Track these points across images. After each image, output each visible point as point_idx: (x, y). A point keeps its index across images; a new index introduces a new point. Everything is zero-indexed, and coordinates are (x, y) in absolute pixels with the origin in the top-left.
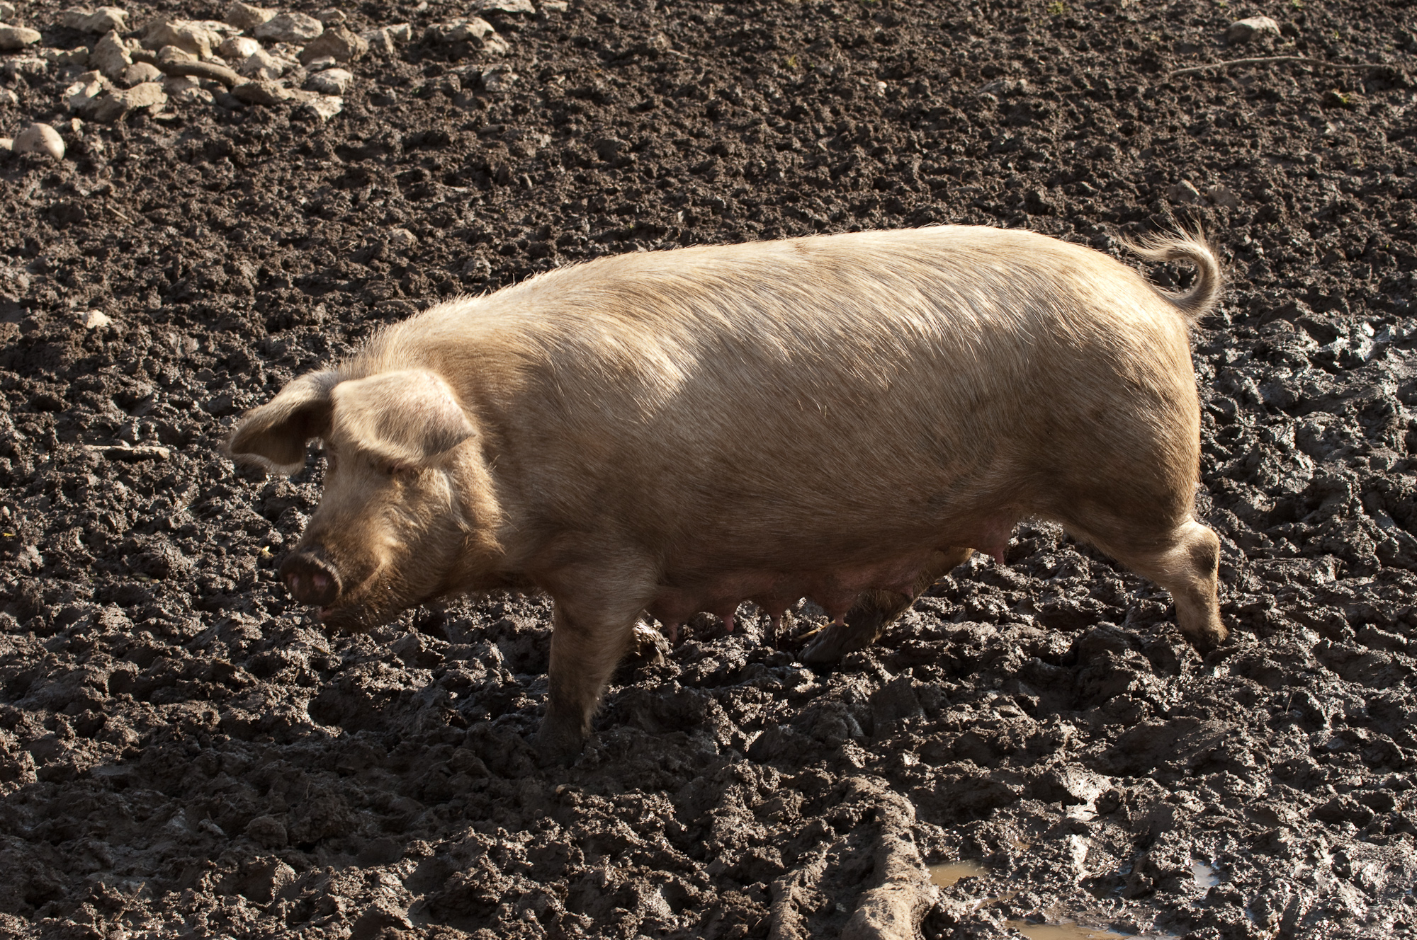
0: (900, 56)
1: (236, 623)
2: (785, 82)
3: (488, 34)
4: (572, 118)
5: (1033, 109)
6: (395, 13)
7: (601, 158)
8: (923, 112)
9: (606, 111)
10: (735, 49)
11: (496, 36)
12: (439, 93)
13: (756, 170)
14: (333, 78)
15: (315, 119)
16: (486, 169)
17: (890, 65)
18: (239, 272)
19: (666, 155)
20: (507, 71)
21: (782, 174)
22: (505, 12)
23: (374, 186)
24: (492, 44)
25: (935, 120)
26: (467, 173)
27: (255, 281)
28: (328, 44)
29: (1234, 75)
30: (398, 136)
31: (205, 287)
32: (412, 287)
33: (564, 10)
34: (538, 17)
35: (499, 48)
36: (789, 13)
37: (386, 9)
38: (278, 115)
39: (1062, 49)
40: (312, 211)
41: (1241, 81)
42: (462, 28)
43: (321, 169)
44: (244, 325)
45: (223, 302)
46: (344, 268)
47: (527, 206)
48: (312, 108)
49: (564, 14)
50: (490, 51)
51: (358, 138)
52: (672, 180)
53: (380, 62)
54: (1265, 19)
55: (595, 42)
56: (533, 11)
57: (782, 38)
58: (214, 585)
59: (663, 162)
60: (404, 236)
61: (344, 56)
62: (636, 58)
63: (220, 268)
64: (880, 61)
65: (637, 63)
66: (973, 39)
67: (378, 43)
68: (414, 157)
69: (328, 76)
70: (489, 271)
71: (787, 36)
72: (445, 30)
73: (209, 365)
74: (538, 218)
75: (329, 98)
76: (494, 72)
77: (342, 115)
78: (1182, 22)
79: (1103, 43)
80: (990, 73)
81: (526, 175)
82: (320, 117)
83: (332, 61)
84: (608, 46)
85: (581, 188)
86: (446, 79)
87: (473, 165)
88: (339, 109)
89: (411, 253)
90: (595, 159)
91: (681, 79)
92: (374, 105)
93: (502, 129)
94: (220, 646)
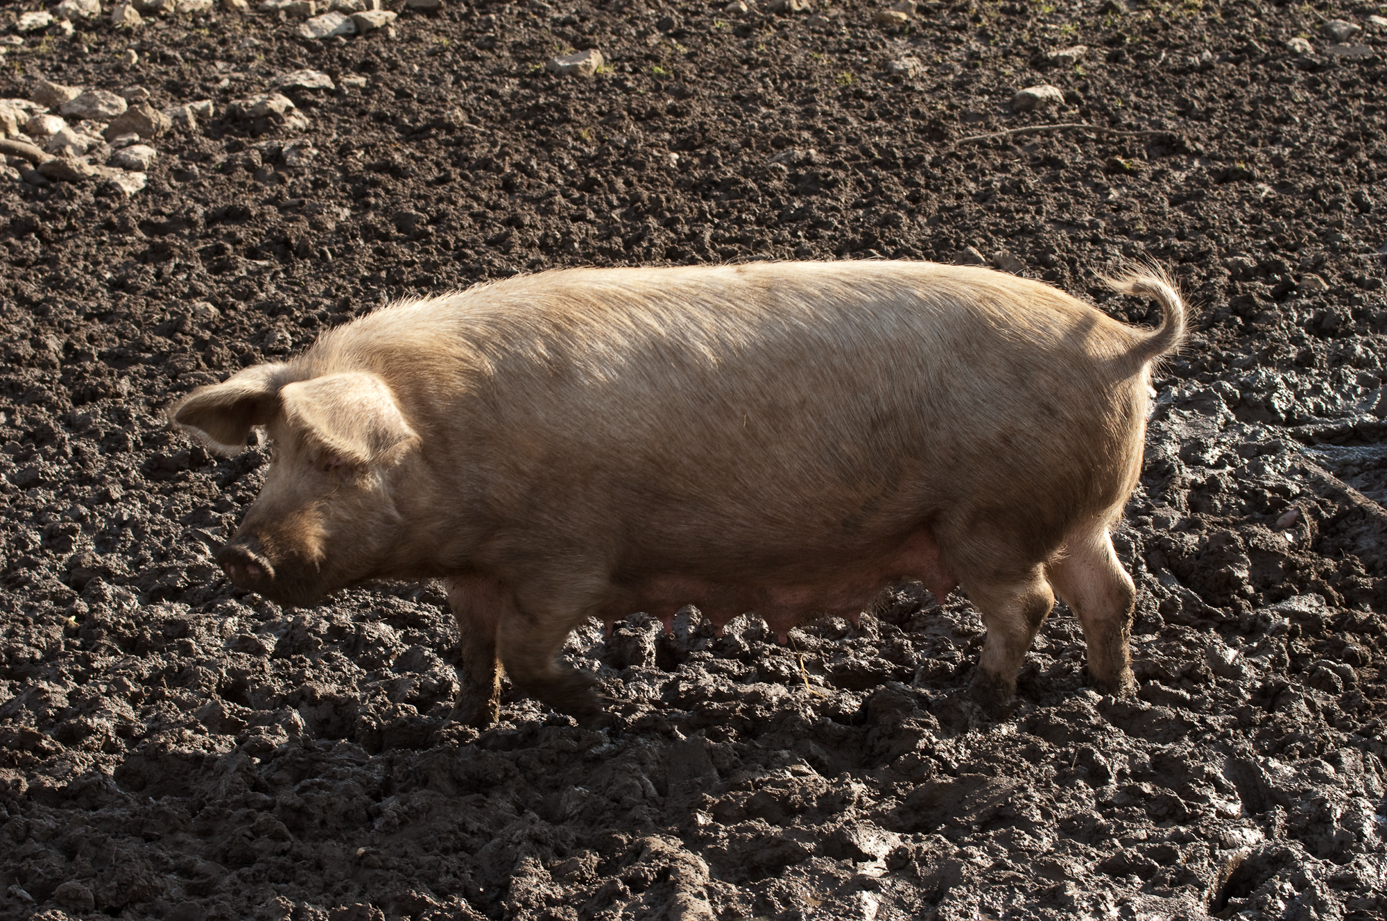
0: (691, 127)
1: (43, 691)
3: (288, 110)
4: (371, 191)
5: (822, 179)
6: (198, 90)
7: (399, 231)
8: (715, 183)
9: (404, 184)
10: (530, 123)
11: (296, 112)
12: (241, 169)
13: (550, 241)
14: (137, 154)
15: (119, 194)
16: (287, 242)
17: (682, 136)
18: (45, 346)
19: (462, 227)
20: (308, 146)
21: (576, 245)
22: (305, 88)
23: (178, 260)
24: (292, 119)
25: (726, 190)
26: (268, 247)
27: (61, 355)
28: (132, 121)
29: (1019, 143)
30: (200, 210)
31: (12, 361)
32: (215, 359)
33: (363, 85)
34: (337, 93)
35: (299, 124)
36: (583, 87)
37: (188, 86)
38: (83, 192)
39: (850, 119)
40: (117, 286)
41: (1026, 149)
42: (263, 104)
43: (125, 244)
44: (50, 398)
45: (30, 376)
46: (147, 341)
47: (327, 278)
48: (117, 184)
49: (362, 89)
50: (290, 126)
51: (162, 214)
52: (469, 252)
53: (183, 138)
54: (1049, 87)
55: (394, 117)
56: (333, 87)
57: (576, 111)
58: (21, 655)
59: (460, 234)
60: (207, 309)
61: (147, 132)
62: (434, 132)
63: (26, 343)
64: (671, 133)
65: (435, 137)
66: (764, 110)
67: (181, 119)
68: (216, 231)
69: (132, 152)
70: (290, 343)
71: (581, 109)
72: (246, 106)
73: (16, 438)
74: (337, 290)
75: (133, 174)
76: (294, 147)
77: (146, 191)
78: (968, 92)
79: (890, 113)
80: (780, 143)
81: (326, 248)
82: (124, 193)
83: (136, 138)
84: (406, 121)
85: (380, 260)
86: (248, 154)
87: (274, 239)
88: (143, 185)
89: (213, 326)
90: (394, 231)
91: (478, 152)
92: (177, 180)
93: (302, 203)
94: (28, 715)
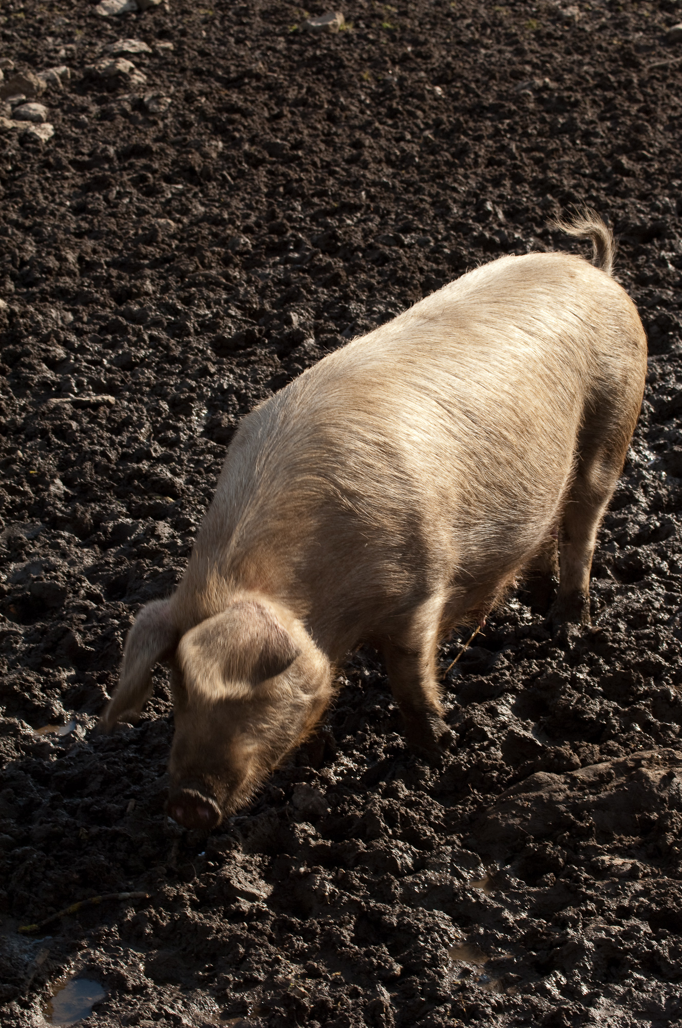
0: (439, 66)
2: (369, 91)
3: (131, 70)
4: (230, 127)
5: (567, 100)
7: (271, 156)
9: (253, 121)
11: (137, 72)
12: (119, 116)
13: (393, 158)
14: (35, 110)
15: (37, 141)
16: (192, 170)
17: (435, 74)
18: (66, 260)
20: (163, 97)
23: (118, 188)
24: (135, 77)
26: (178, 174)
27: (77, 266)
28: (19, 85)
30: (112, 150)
31: (45, 273)
33: (172, 48)
34: (155, 54)
35: (141, 80)
37: (39, 56)
38: (11, 140)
42: (113, 66)
43: (66, 178)
48: (33, 134)
49: (173, 52)
50: (136, 82)
51: (83, 154)
52: (337, 169)
53: (60, 97)
56: (150, 51)
59: (321, 155)
60: (169, 224)
61: (32, 93)
62: (246, 81)
63: (52, 258)
64: (426, 71)
65: (249, 84)
66: (483, 51)
67: (51, 81)
68: (132, 166)
69: (30, 109)
71: (349, 57)
72: (100, 68)
73: (94, 331)
74: (257, 203)
75: (43, 125)
76: (153, 98)
79: (581, 48)
80: (518, 75)
81: (225, 173)
82: (41, 140)
83: (24, 97)
84: (220, 73)
86: (120, 105)
87: (181, 167)
88: (52, 133)
90: (267, 157)
91: (292, 94)
92: (76, 127)
93: (185, 139)
